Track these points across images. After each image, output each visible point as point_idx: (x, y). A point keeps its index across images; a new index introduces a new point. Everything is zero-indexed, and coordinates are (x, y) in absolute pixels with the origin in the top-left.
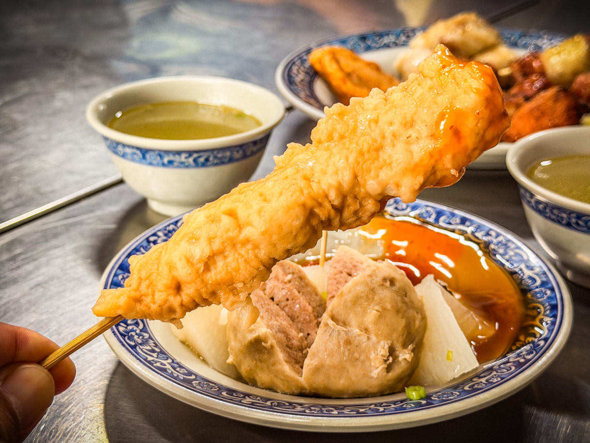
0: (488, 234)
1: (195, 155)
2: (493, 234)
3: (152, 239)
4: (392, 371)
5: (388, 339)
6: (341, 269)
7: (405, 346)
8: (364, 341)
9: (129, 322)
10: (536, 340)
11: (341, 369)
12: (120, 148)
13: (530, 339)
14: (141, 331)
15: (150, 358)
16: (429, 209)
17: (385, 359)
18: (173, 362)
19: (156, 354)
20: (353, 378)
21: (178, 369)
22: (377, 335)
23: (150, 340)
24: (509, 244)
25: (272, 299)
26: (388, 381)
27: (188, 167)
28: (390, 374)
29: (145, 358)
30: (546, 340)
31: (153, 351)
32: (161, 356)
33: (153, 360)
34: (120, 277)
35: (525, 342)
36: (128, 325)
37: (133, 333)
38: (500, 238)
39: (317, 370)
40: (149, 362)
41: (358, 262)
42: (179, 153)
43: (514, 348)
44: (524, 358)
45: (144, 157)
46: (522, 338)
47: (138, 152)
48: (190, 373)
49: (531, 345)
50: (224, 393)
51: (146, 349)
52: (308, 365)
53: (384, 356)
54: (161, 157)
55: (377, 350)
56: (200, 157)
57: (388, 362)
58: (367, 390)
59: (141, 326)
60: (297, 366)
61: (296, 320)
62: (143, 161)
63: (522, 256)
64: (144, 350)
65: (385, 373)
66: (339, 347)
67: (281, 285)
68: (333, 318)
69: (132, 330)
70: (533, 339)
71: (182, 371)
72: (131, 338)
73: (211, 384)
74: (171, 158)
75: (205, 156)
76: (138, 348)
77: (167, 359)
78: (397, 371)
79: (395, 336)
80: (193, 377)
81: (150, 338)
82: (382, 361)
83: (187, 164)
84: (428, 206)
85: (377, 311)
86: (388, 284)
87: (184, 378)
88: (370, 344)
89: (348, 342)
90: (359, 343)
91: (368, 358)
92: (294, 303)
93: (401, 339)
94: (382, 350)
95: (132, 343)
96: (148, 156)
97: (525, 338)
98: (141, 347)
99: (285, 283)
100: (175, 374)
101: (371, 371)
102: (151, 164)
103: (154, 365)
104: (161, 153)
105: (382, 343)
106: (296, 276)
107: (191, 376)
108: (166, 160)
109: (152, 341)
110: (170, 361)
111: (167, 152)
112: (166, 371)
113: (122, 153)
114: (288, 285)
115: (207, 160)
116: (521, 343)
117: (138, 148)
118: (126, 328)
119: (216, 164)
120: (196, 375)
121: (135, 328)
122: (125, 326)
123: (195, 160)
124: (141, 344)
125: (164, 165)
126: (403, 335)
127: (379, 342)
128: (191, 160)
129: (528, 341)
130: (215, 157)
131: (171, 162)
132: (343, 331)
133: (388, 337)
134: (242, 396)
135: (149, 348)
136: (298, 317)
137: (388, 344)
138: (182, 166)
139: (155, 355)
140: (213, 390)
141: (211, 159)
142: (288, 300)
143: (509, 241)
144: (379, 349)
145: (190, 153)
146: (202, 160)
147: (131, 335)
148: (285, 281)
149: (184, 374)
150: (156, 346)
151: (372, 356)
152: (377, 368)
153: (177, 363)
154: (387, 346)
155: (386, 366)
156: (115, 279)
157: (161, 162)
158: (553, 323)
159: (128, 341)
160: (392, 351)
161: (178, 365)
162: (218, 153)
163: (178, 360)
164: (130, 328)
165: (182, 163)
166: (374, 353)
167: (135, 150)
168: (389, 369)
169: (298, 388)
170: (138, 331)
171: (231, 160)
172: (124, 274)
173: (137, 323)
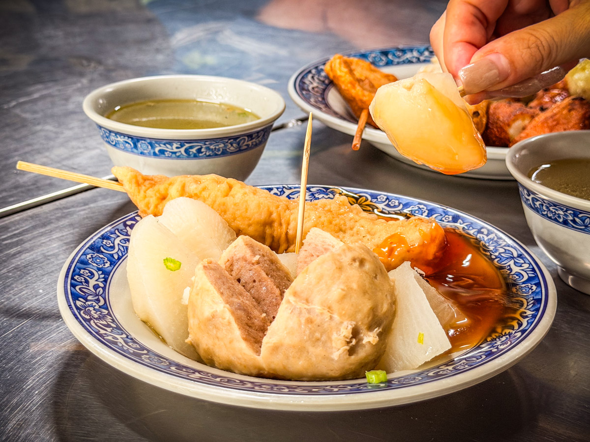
0: (479, 232)
1: (187, 145)
2: (485, 232)
3: (129, 223)
4: (355, 355)
5: (352, 320)
6: (312, 252)
7: (370, 328)
8: (327, 319)
9: (90, 298)
10: (514, 332)
11: (301, 350)
12: (113, 137)
13: (507, 331)
14: (100, 307)
15: (102, 332)
16: (421, 206)
17: (348, 340)
18: (127, 337)
19: (111, 329)
20: (314, 359)
21: (130, 344)
22: (340, 315)
23: (108, 316)
24: (500, 242)
25: (239, 280)
26: (351, 364)
27: (178, 157)
28: (353, 357)
29: (97, 331)
30: (523, 331)
31: (108, 326)
32: (116, 331)
33: (105, 334)
34: (89, 256)
35: (502, 334)
36: (87, 300)
37: (91, 309)
38: (491, 236)
39: (276, 349)
40: (101, 335)
41: (329, 245)
42: (170, 142)
43: (489, 339)
44: (497, 348)
45: (136, 147)
46: (499, 330)
47: (129, 141)
48: (143, 348)
49: (507, 336)
50: (173, 368)
51: (100, 324)
52: (266, 343)
53: (347, 338)
54: (153, 147)
55: (340, 331)
56: (191, 147)
57: (351, 344)
58: (328, 373)
59: (102, 302)
60: (256, 345)
61: (263, 303)
62: (135, 150)
63: (512, 254)
64: (98, 324)
65: (348, 356)
66: (300, 325)
67: (248, 267)
68: (295, 294)
69: (92, 306)
70: (511, 331)
71: (135, 346)
72: (88, 313)
73: (162, 359)
74: (163, 147)
75: (197, 146)
76: (92, 322)
77: (122, 334)
78: (362, 354)
79: (359, 316)
80: (145, 352)
81: (109, 314)
82: (344, 343)
83: (177, 154)
84: (420, 204)
85: (343, 290)
86: (357, 264)
87: (134, 351)
88: (333, 324)
89: (310, 321)
90: (321, 323)
91: (330, 338)
92: (260, 285)
93: (366, 321)
94: (345, 331)
95: (88, 317)
96: (139, 145)
97: (502, 331)
98: (96, 321)
99: (253, 264)
100: (126, 347)
101: (332, 353)
102: (142, 153)
103: (105, 338)
104: (153, 142)
105: (345, 323)
106: (266, 258)
107: (143, 351)
108: (157, 150)
109: (109, 317)
110: (124, 336)
111: (159, 141)
112: (117, 345)
113: (114, 143)
114: (256, 266)
115: (199, 151)
116: (497, 335)
117: (129, 137)
118: (85, 303)
119: (209, 156)
120: (148, 351)
121: (94, 304)
122: (85, 301)
123: (186, 151)
124: (97, 319)
125: (155, 154)
126: (368, 317)
127: (342, 323)
128: (182, 150)
129: (505, 333)
130: (208, 149)
131: (162, 152)
132: (305, 308)
133: (352, 317)
134: (192, 371)
135: (105, 323)
136: (264, 300)
137: (352, 325)
138: (174, 155)
139: (109, 329)
140: (162, 364)
141: (203, 150)
142: (254, 281)
143: (501, 238)
144: (342, 330)
145: (182, 142)
146: (194, 150)
147: (89, 309)
148: (253, 262)
149: (136, 349)
150: (113, 321)
151: (334, 336)
152: (339, 349)
153: (132, 339)
154: (350, 328)
155: (348, 348)
156: (84, 257)
157: (152, 151)
158: (534, 316)
159: (84, 315)
160: (356, 333)
161: (129, 339)
162: (211, 144)
163: (133, 336)
164: (89, 303)
165: (175, 153)
166: (337, 334)
167: (126, 139)
168: (352, 351)
169: (255, 367)
170: (97, 307)
171: (224, 153)
172: (94, 254)
173: (98, 300)
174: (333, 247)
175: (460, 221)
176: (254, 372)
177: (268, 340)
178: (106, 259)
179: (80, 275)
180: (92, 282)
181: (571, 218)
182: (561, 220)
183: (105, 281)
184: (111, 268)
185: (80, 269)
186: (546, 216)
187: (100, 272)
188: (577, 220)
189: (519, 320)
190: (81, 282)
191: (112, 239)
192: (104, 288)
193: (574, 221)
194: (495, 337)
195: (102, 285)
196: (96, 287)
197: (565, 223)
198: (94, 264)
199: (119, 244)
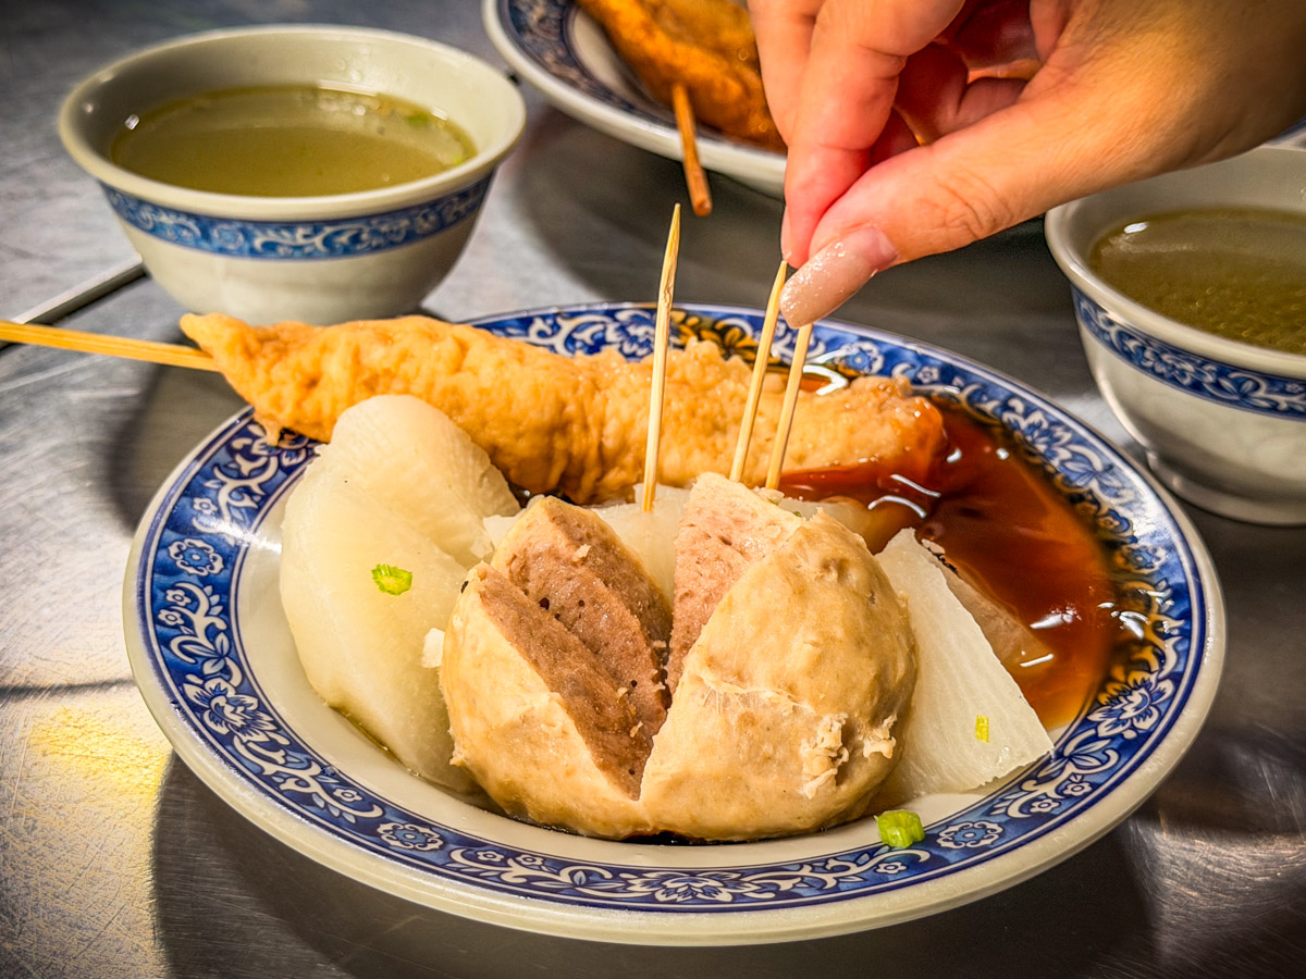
0: (1006, 407)
1: (328, 230)
2: (1018, 405)
3: (238, 444)
4: (848, 781)
5: (840, 710)
6: (707, 528)
7: (875, 720)
8: (785, 714)
9: (208, 668)
10: (1153, 678)
11: (732, 783)
12: (146, 214)
13: (1138, 676)
14: (238, 690)
15: (270, 769)
16: (867, 346)
17: (834, 755)
18: (323, 773)
19: (282, 753)
20: (760, 801)
21: (338, 793)
22: (816, 703)
23: (261, 715)
24: (1059, 432)
25: (545, 603)
26: (838, 803)
27: (310, 256)
28: (844, 787)
29: (257, 769)
30: (1176, 678)
31: (273, 746)
32: (295, 757)
33: (277, 774)
34: (173, 550)
35: (1127, 683)
36: (205, 678)
37: (221, 700)
38: (1036, 417)
39: (676, 785)
40: (268, 780)
41: (743, 511)
42: (290, 225)
43: (1103, 699)
44: (1133, 728)
45: (206, 236)
46: (1118, 673)
47: (191, 224)
48: (368, 801)
49: (1143, 691)
50: (457, 855)
51: (256, 743)
52: (654, 775)
53: (831, 750)
54: (248, 236)
55: (815, 735)
56: (338, 233)
57: (840, 762)
58: (790, 824)
59: (237, 679)
61: (604, 651)
62: (204, 244)
63: (1090, 463)
64: (251, 745)
65: (834, 788)
66: (728, 732)
67: (563, 570)
68: (711, 662)
69: (218, 692)
70: (1146, 676)
71: (351, 796)
72: (217, 715)
73: (422, 830)
74: (272, 236)
75: (351, 229)
76: (236, 741)
77: (309, 766)
78: (860, 777)
79: (855, 699)
80: (377, 812)
81: (261, 707)
82: (826, 760)
83: (307, 250)
84: (862, 339)
85: (815, 644)
86: (834, 575)
87: (355, 817)
88: (800, 722)
89: (748, 720)
90: (774, 722)
91: (794, 754)
92: (596, 611)
93: (868, 707)
94: (827, 736)
95: (223, 730)
96: (215, 233)
97: (1127, 674)
98: (245, 738)
99: (575, 564)
100: (336, 808)
101: (799, 785)
102: (222, 251)
103: (283, 787)
104: (247, 226)
105: (827, 719)
106: (595, 541)
107: (372, 810)
108: (258, 243)
109: (266, 718)
110: (316, 769)
111: (263, 224)
112: (314, 804)
113: (150, 226)
114: (582, 570)
115: (356, 239)
116: (1118, 686)
117: (190, 215)
118: (202, 687)
119: (378, 248)
120: (382, 806)
121: (224, 685)
122: (200, 682)
123: (327, 242)
124: (242, 729)
125: (253, 253)
126: (872, 698)
127: (818, 719)
128: (318, 240)
129: (1135, 682)
130: (375, 233)
131: (270, 247)
132: (737, 694)
133: (840, 703)
134: (499, 858)
135: (262, 738)
136: (606, 645)
137: (840, 721)
138: (297, 253)
139: (278, 756)
140: (430, 846)
141: (364, 236)
142: (581, 604)
143: (1059, 423)
144: (821, 734)
145: (315, 225)
146: (344, 239)
147: (217, 705)
148: (575, 560)
149: (355, 806)
150: (278, 729)
151: (805, 750)
152: (816, 777)
153: (333, 775)
154: (837, 726)
155: (834, 771)
156: (163, 553)
157: (247, 246)
158: (1185, 634)
159: (211, 725)
160: (848, 734)
161: (336, 781)
162: (382, 223)
163: (337, 764)
164: (211, 684)
165: (300, 248)
166: (808, 742)
167: (182, 220)
168: (842, 776)
169: (627, 823)
170: (231, 694)
171: (411, 236)
172: (182, 541)
173: (226, 671)
174: (754, 515)
175: (957, 380)
176: (626, 832)
177: (658, 768)
178: (212, 550)
179: (169, 607)
180: (200, 621)
181: (1210, 378)
182: (1187, 381)
183: (225, 613)
184: (227, 572)
185: (164, 589)
186: (1152, 371)
187: (208, 589)
188: (1226, 383)
189: (1156, 646)
190: (176, 627)
191: (212, 494)
192: (228, 632)
193: (1217, 385)
194: (1115, 693)
195: (221, 625)
196: (211, 632)
197: (1197, 387)
198: (191, 570)
199: (228, 505)
